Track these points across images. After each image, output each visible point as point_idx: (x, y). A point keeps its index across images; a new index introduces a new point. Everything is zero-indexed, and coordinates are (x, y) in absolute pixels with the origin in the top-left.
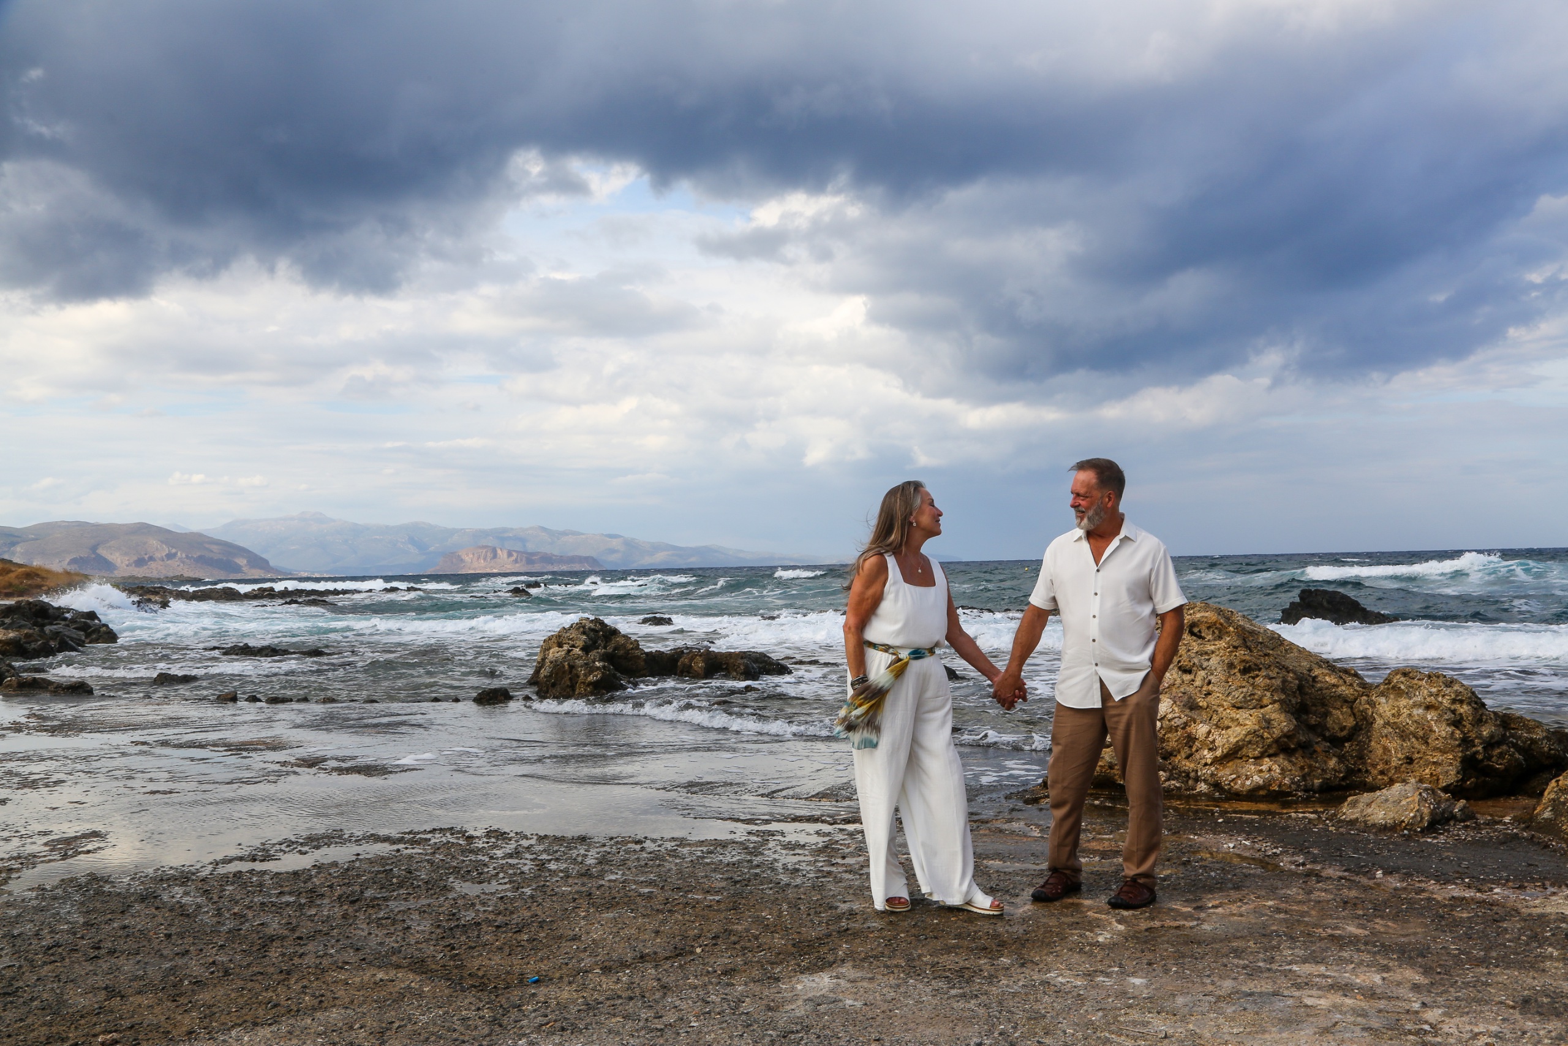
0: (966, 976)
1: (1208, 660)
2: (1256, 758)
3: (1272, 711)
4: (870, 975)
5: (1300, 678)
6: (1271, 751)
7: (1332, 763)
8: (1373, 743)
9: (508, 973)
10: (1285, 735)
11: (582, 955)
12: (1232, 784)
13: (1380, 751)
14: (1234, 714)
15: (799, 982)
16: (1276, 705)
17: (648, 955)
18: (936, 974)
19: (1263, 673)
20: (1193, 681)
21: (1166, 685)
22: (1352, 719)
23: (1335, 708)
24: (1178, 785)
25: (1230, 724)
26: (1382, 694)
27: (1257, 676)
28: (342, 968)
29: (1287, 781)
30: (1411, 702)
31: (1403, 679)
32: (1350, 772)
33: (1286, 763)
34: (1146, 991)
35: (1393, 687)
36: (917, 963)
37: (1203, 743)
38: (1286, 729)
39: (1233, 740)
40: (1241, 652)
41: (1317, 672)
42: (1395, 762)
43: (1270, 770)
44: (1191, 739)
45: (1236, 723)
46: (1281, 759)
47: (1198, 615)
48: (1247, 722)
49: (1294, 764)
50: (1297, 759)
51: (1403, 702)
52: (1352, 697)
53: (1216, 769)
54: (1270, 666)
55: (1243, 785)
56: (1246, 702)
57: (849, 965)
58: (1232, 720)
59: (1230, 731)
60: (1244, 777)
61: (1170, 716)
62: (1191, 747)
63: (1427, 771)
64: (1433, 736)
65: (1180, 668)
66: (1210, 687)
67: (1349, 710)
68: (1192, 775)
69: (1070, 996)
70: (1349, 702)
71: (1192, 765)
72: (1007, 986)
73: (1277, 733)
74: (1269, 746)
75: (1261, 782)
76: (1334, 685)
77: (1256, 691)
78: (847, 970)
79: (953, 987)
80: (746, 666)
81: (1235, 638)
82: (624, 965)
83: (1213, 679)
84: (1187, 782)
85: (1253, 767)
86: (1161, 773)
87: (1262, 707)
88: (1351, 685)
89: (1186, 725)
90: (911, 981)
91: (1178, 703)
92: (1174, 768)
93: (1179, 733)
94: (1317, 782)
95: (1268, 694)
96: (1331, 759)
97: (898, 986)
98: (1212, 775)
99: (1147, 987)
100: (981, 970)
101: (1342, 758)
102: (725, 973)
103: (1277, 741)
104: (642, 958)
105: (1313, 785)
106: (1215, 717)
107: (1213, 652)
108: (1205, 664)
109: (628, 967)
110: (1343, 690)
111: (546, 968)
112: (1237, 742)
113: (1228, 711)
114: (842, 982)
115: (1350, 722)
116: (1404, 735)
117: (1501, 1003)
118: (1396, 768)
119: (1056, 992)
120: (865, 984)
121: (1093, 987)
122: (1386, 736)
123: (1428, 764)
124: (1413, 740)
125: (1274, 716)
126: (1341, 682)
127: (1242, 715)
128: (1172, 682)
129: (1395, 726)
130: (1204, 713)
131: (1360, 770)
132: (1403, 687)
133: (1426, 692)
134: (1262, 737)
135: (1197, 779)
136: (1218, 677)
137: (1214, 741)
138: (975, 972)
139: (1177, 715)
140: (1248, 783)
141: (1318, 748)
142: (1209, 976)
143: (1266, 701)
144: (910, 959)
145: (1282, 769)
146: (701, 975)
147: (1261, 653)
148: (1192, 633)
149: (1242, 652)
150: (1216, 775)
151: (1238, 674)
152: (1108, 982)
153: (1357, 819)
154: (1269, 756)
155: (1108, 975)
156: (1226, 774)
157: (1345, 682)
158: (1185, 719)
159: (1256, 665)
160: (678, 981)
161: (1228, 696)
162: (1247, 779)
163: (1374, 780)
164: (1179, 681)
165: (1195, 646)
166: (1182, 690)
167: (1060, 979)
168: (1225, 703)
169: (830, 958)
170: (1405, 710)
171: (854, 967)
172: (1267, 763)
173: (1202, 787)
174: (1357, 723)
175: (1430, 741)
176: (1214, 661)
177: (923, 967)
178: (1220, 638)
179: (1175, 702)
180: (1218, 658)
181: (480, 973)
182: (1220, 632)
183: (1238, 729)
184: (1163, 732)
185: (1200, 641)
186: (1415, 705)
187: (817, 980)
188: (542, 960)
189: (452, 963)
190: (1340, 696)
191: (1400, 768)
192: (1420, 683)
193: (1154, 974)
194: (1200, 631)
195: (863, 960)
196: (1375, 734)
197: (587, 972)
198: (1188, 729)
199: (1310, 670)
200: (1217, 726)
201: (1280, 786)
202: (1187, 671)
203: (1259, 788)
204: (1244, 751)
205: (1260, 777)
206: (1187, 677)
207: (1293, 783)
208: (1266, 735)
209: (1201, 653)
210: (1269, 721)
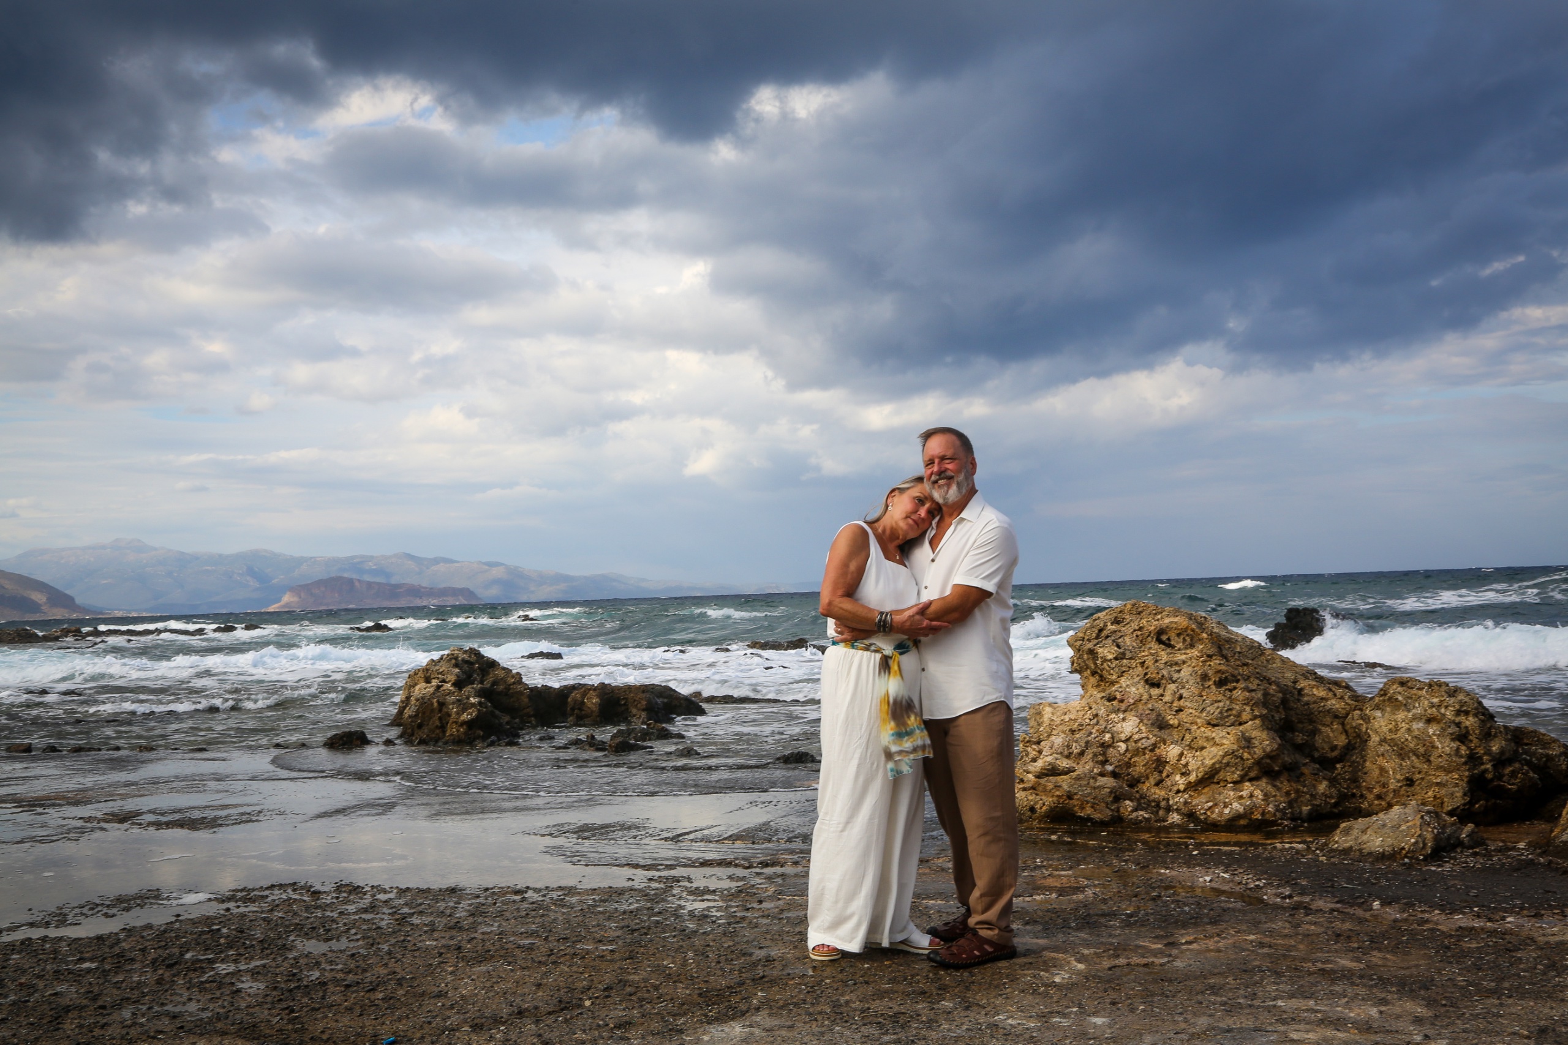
0: (901, 1022)
1: (1179, 671)
2: (1235, 783)
3: (1253, 729)
4: (790, 1023)
5: (1284, 690)
6: (1252, 774)
7: (1322, 787)
8: (1368, 764)
9: (358, 1035)
10: (1268, 756)
11: (448, 1013)
12: (1209, 813)
13: (1376, 773)
14: (1208, 732)
15: (705, 1033)
16: (1257, 721)
17: (527, 1010)
18: (867, 1021)
19: (1242, 685)
20: (1162, 695)
21: (1132, 701)
22: (1343, 737)
23: (1324, 725)
24: (1146, 816)
25: (1205, 744)
26: (1377, 707)
27: (1235, 688)
28: (154, 1038)
29: (1271, 808)
30: (1410, 715)
31: (1400, 689)
32: (1343, 797)
33: (1269, 788)
34: (1109, 1031)
35: (1390, 699)
36: (844, 1009)
37: (1175, 767)
38: (1268, 749)
39: (1209, 762)
40: (1216, 662)
41: (1303, 684)
42: (1393, 784)
43: (1251, 796)
44: (1160, 763)
45: (1211, 743)
46: (1263, 783)
47: (1167, 621)
48: (1225, 741)
49: (1279, 789)
50: (1282, 783)
51: (1401, 715)
52: (1344, 712)
53: (1191, 796)
54: (1249, 677)
55: (1221, 813)
56: (1222, 718)
57: (764, 1013)
58: (1208, 739)
59: (1205, 753)
60: (1222, 805)
61: (1136, 737)
62: (1161, 772)
63: (1430, 793)
64: (1436, 753)
65: (1147, 681)
66: (1182, 702)
67: (1340, 727)
68: (1163, 804)
69: (1021, 1039)
70: (1340, 718)
71: (1163, 793)
72: (949, 1030)
73: (1258, 752)
74: (1250, 769)
75: (1241, 810)
76: (1322, 699)
77: (1234, 706)
78: (762, 1018)
79: (886, 1033)
80: (649, 702)
81: (1209, 646)
82: (497, 1021)
83: (1185, 693)
84: (1157, 812)
85: (1232, 793)
86: (1128, 802)
87: (1240, 724)
88: (1342, 698)
89: (1154, 746)
90: (837, 1028)
91: (1145, 721)
92: (1143, 797)
93: (1147, 756)
94: (1306, 809)
95: (1248, 709)
96: (1321, 782)
97: (822, 1034)
98: (1186, 803)
99: (1110, 1026)
100: (919, 1015)
101: (1333, 782)
102: (618, 1027)
103: (1258, 762)
104: (521, 1013)
105: (1301, 812)
106: (1188, 737)
107: (1184, 662)
108: (1175, 676)
109: (503, 1024)
110: (1334, 704)
111: (405, 1028)
112: (1214, 764)
113: (1203, 729)
114: (756, 1031)
115: (1341, 741)
116: (1402, 752)
117: (1514, 1034)
118: (1394, 791)
119: (1005, 1035)
120: (783, 1033)
121: (1048, 1028)
122: (1383, 755)
123: (1430, 785)
124: (1414, 758)
125: (1254, 734)
126: (1330, 694)
127: (1218, 733)
128: (1137, 697)
129: (1392, 743)
130: (1175, 732)
131: (1354, 795)
132: (1400, 698)
133: (1426, 702)
134: (1242, 758)
135: (1169, 809)
136: (1191, 689)
137: (1187, 764)
138: (911, 1017)
139: (1144, 735)
140: (1227, 811)
141: (1306, 770)
142: (1181, 1014)
143: (1245, 716)
144: (836, 1005)
145: (1265, 795)
146: (590, 1029)
147: (1238, 663)
148: (1160, 641)
149: (1218, 662)
150: (1190, 803)
151: (1213, 687)
152: (1065, 1022)
153: (1351, 847)
154: (1250, 780)
155: (1065, 1015)
156: (1201, 802)
157: (1335, 695)
158: (1153, 740)
159: (1233, 676)
160: (563, 1036)
161: (1203, 710)
162: (1226, 806)
163: (1370, 805)
164: (1145, 697)
165: (1164, 656)
166: (1150, 706)
167: (1010, 1021)
168: (1199, 721)
169: (743, 1007)
170: (1403, 725)
171: (770, 1015)
172: (1247, 788)
173: (1175, 818)
174: (1350, 741)
175: (1432, 759)
176: (1186, 672)
177: (851, 1014)
178: (1192, 646)
179: (1142, 721)
180: (1190, 669)
181: (325, 1037)
182: (1190, 638)
183: (1214, 749)
184: (1129, 756)
185: (1169, 650)
186: (1415, 718)
187: (726, 1030)
188: (400, 1019)
189: (290, 1027)
190: (1329, 711)
191: (1399, 791)
192: (1420, 693)
193: (1118, 1013)
194: (1169, 639)
195: (782, 1008)
196: (1370, 753)
197: (453, 1030)
198: (1157, 751)
199: (1295, 682)
200: (1190, 747)
201: (1263, 814)
202: (1155, 685)
203: (1239, 816)
204: (1221, 775)
205: (1240, 804)
206: (1155, 692)
207: (1278, 810)
208: (1246, 756)
209: (1170, 664)
210: (1249, 740)
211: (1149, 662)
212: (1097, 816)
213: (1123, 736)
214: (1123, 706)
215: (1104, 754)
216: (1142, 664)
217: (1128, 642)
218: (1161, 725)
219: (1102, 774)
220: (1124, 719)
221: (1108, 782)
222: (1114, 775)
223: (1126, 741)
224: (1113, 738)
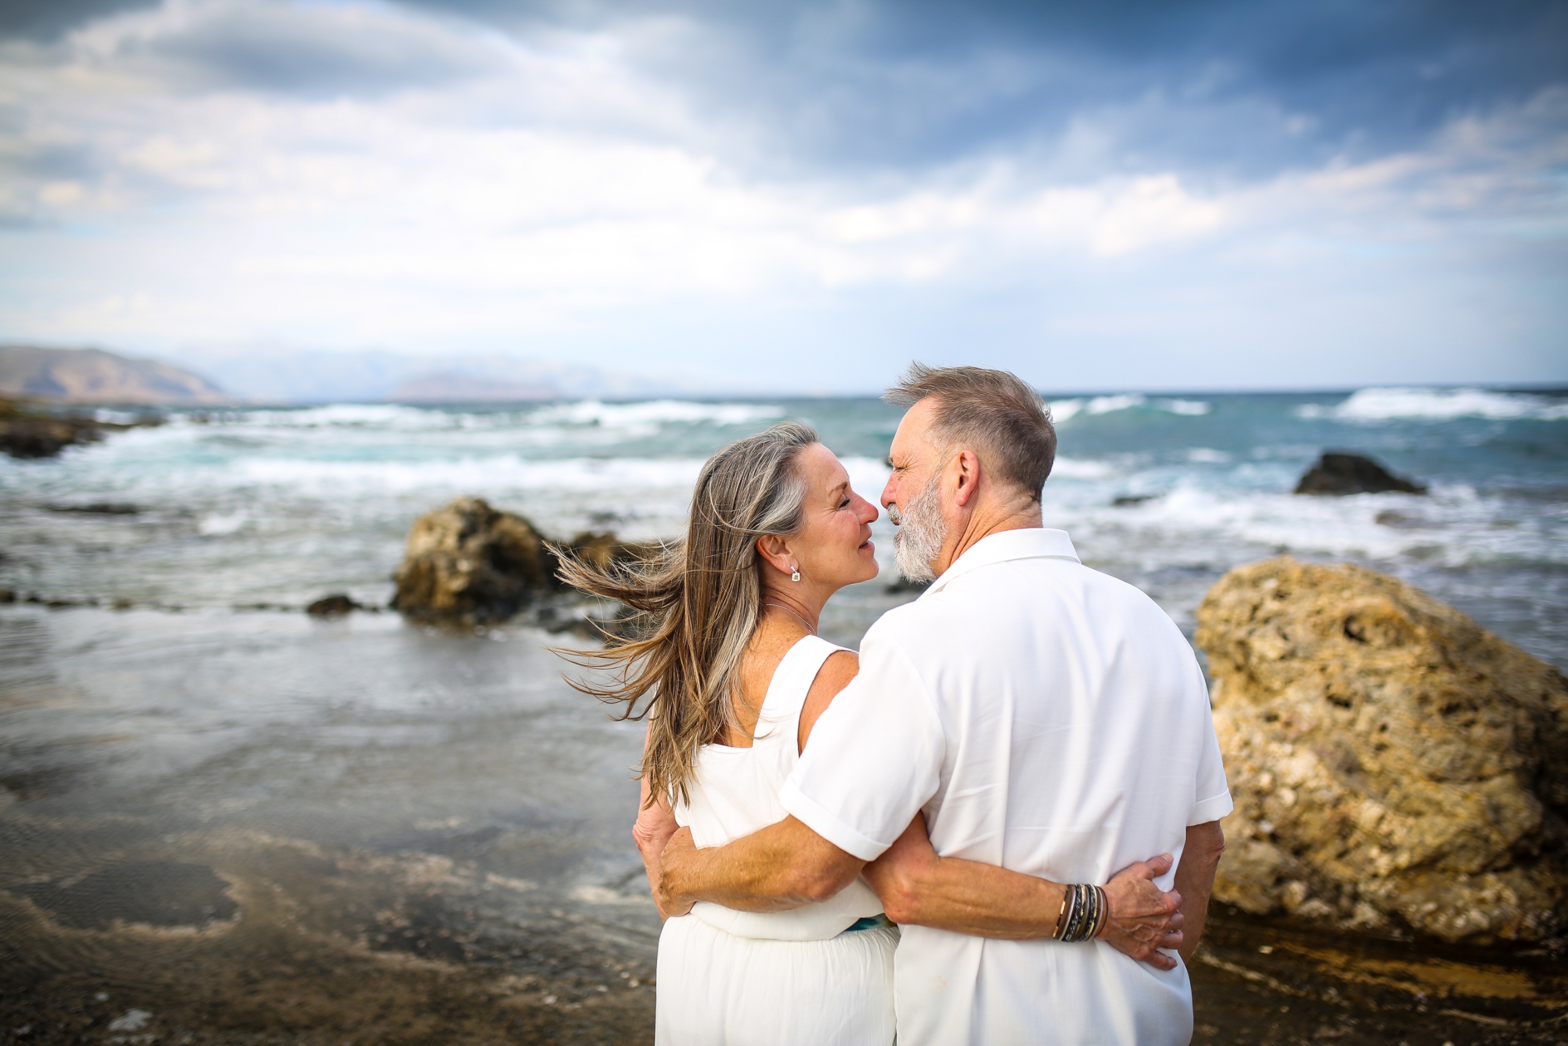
1: (1381, 686)
2: (1472, 875)
3: (1502, 789)
5: (1536, 716)
6: (1501, 863)
10: (1528, 835)
12: (1428, 921)
14: (1431, 790)
16: (1510, 778)
19: (1482, 715)
20: (1353, 722)
21: (1305, 727)
24: (1323, 909)
25: (1424, 808)
27: (1473, 721)
29: (1530, 921)
33: (1525, 884)
37: (1370, 836)
38: (1527, 824)
39: (1432, 841)
40: (1443, 677)
43: (1499, 899)
44: (1345, 827)
45: (1435, 809)
46: (1516, 875)
47: (1358, 602)
48: (1458, 809)
49: (1536, 884)
50: (1541, 873)
53: (1398, 886)
54: (1491, 700)
55: (1450, 925)
56: (1453, 770)
58: (1429, 801)
59: (1424, 822)
60: (1451, 912)
61: (1311, 783)
62: (1347, 839)
65: (1329, 697)
66: (1386, 737)
68: (1348, 888)
71: (1348, 872)
73: (1512, 831)
74: (1498, 856)
75: (1484, 922)
77: (1472, 750)
81: (1430, 649)
83: (1392, 724)
84: (1340, 903)
85: (1467, 892)
87: (1483, 781)
89: (1337, 802)
91: (1326, 761)
92: (1315, 871)
93: (1326, 814)
95: (1494, 757)
98: (1389, 897)
103: (1512, 848)
106: (1394, 792)
107: (1388, 672)
108: (1376, 694)
112: (1440, 843)
113: (1421, 784)
125: (1506, 798)
127: (1448, 795)
128: (1315, 721)
130: (1373, 783)
134: (1486, 839)
135: (1356, 897)
136: (1401, 717)
137: (1391, 835)
139: (1324, 782)
140: (1460, 922)
143: (1489, 769)
145: (1520, 896)
147: (1471, 676)
148: (1349, 634)
149: (1446, 678)
150: (1397, 898)
151: (1438, 717)
154: (1496, 871)
156: (1416, 900)
158: (1337, 790)
159: (1467, 699)
161: (1422, 754)
162: (1457, 913)
164: (1327, 722)
165: (1356, 657)
166: (1334, 737)
168: (1414, 769)
172: (1492, 886)
173: (1366, 913)
176: (1391, 690)
178: (1398, 643)
179: (1321, 760)
180: (1399, 683)
182: (1400, 636)
183: (1440, 821)
184: (1299, 810)
185: (1364, 649)
194: (1362, 630)
198: (1342, 808)
199: (1545, 697)
200: (1397, 808)
201: (1519, 930)
202: (1345, 704)
203: (1480, 933)
204: (1450, 861)
205: (1484, 913)
206: (1342, 715)
207: (1540, 923)
208: (1494, 837)
209: (1366, 672)
210: (1497, 809)
211: (1334, 667)
212: (1248, 905)
213: (1291, 780)
214: (1292, 733)
215: (1260, 806)
216: (1323, 669)
217: (1301, 633)
218: (1350, 768)
219: (1256, 838)
220: (1292, 755)
221: (1265, 854)
222: (1274, 838)
223: (1295, 788)
224: (1274, 781)
